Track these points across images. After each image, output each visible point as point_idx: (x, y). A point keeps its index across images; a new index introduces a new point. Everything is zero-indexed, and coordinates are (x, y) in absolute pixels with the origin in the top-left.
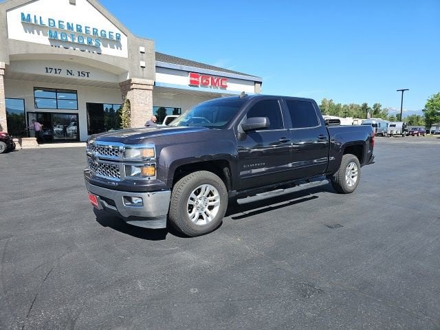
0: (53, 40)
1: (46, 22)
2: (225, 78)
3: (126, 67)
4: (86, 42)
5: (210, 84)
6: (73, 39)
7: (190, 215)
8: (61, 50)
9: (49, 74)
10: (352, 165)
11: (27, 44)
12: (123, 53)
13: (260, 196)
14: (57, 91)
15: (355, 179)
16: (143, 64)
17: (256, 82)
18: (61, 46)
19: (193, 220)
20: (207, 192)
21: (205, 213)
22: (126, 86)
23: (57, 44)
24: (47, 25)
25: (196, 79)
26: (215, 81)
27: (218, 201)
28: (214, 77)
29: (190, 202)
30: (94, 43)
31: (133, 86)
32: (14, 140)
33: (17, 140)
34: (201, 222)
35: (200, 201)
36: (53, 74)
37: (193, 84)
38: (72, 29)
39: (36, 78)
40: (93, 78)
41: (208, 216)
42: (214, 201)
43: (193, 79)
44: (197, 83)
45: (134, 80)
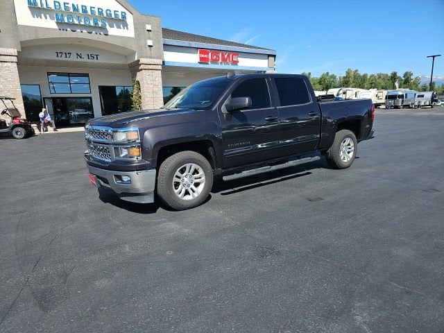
0: (60, 23)
1: (52, 6)
2: (237, 53)
3: (133, 47)
4: (92, 24)
5: (220, 61)
6: (80, 21)
7: (176, 191)
8: (69, 34)
9: (59, 59)
10: (348, 141)
11: (36, 29)
12: (129, 32)
13: (245, 173)
14: (69, 75)
15: (351, 155)
16: (150, 43)
17: (269, 56)
18: (68, 29)
19: (180, 196)
20: (192, 170)
21: (192, 189)
22: (135, 67)
23: (64, 27)
24: (53, 8)
25: (206, 56)
26: (226, 56)
27: (203, 178)
28: (225, 53)
29: (175, 179)
30: (100, 24)
31: (142, 67)
32: (32, 125)
33: (35, 125)
34: (188, 198)
35: (186, 179)
36: (63, 58)
37: (203, 61)
38: (78, 10)
39: (48, 63)
40: (102, 60)
41: (194, 191)
42: (200, 178)
43: (203, 56)
44: (207, 59)
45: (143, 60)
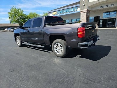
36: (102, 8)
40: (115, 5)
